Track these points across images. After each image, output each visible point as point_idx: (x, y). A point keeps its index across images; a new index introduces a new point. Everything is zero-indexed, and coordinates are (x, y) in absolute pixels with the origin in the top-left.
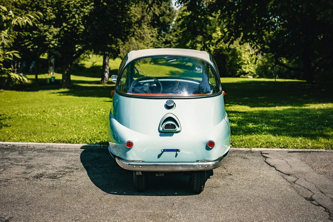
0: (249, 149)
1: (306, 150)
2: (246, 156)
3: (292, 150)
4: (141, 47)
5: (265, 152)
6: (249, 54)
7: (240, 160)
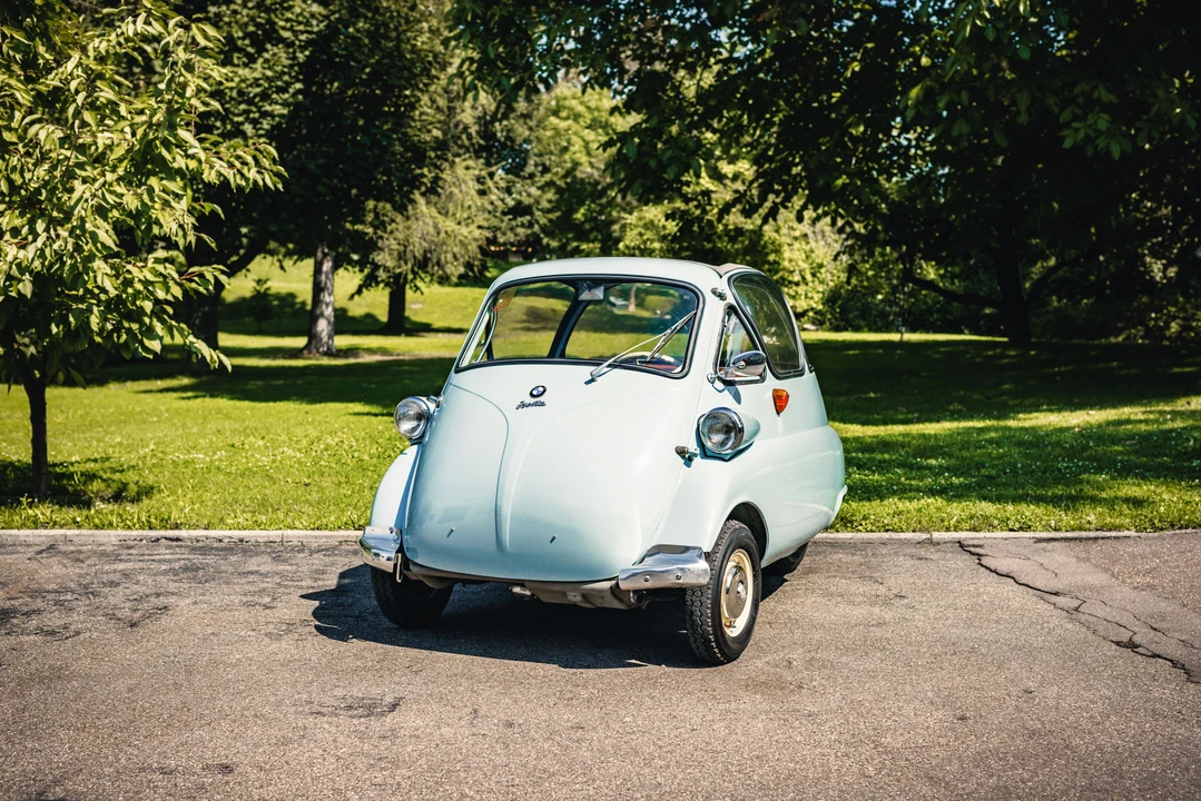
0: (925, 536)
1: (1084, 534)
2: (923, 553)
3: (1045, 535)
4: (449, 229)
5: (971, 542)
6: (808, 248)
7: (909, 563)
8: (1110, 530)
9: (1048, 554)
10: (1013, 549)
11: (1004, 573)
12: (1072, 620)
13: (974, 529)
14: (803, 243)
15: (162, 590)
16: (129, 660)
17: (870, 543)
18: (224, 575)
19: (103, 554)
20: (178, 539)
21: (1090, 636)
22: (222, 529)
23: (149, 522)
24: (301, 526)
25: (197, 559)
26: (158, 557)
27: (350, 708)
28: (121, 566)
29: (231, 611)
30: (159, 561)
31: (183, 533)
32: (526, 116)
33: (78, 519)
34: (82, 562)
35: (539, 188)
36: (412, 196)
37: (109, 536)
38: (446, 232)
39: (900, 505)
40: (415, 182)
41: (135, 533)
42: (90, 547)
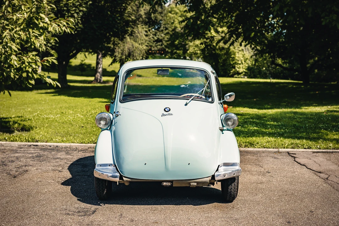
0: (276, 150)
1: (329, 150)
2: (276, 156)
3: (316, 150)
4: (136, 46)
5: (292, 152)
6: (243, 53)
7: (272, 160)
8: (337, 149)
9: (317, 157)
10: (305, 155)
11: (303, 164)
12: (326, 183)
13: (293, 148)
14: (242, 52)
15: (28, 164)
16: (10, 191)
17: (259, 152)
18: (49, 159)
19: (12, 150)
20: (37, 146)
21: (332, 189)
22: (51, 142)
23: (28, 140)
24: (76, 142)
25: (42, 153)
26: (29, 152)
27: (79, 212)
28: (17, 155)
29: (48, 172)
30: (29, 153)
31: (39, 144)
32: (161, 13)
33: (6, 138)
34: (5, 153)
35: (164, 34)
36: (125, 36)
37: (15, 144)
38: (136, 47)
39: (269, 139)
40: (126, 32)
41: (23, 143)
42: (9, 148)
